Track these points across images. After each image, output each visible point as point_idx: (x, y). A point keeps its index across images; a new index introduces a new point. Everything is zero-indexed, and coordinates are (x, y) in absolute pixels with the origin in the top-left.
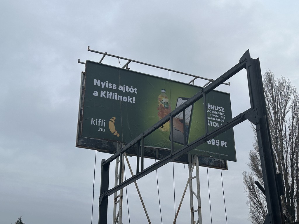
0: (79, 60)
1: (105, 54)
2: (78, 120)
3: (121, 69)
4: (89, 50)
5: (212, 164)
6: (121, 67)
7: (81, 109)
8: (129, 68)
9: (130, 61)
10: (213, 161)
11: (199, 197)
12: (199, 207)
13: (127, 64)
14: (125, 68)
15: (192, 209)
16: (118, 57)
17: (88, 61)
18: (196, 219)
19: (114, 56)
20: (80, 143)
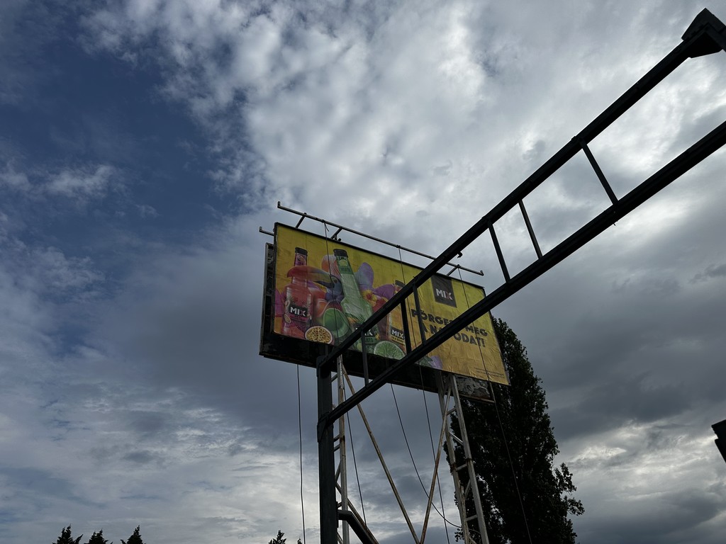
0: (261, 227)
1: (304, 215)
2: (263, 312)
3: (328, 239)
4: (278, 207)
5: (470, 393)
6: (330, 237)
7: (267, 297)
8: (340, 240)
9: (341, 228)
10: (473, 388)
13: (337, 233)
14: (334, 238)
15: (455, 465)
16: (323, 221)
17: (277, 224)
19: (317, 219)
20: (267, 348)
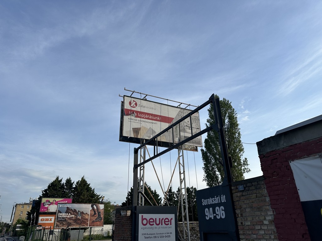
1: (134, 92)
5: (190, 149)
6: (142, 98)
8: (146, 99)
9: (147, 95)
10: (191, 147)
11: (183, 166)
12: (184, 171)
13: (145, 97)
14: (144, 99)
15: (180, 172)
16: (140, 93)
17: (124, 96)
18: (182, 178)
19: (138, 93)
20: (121, 139)
